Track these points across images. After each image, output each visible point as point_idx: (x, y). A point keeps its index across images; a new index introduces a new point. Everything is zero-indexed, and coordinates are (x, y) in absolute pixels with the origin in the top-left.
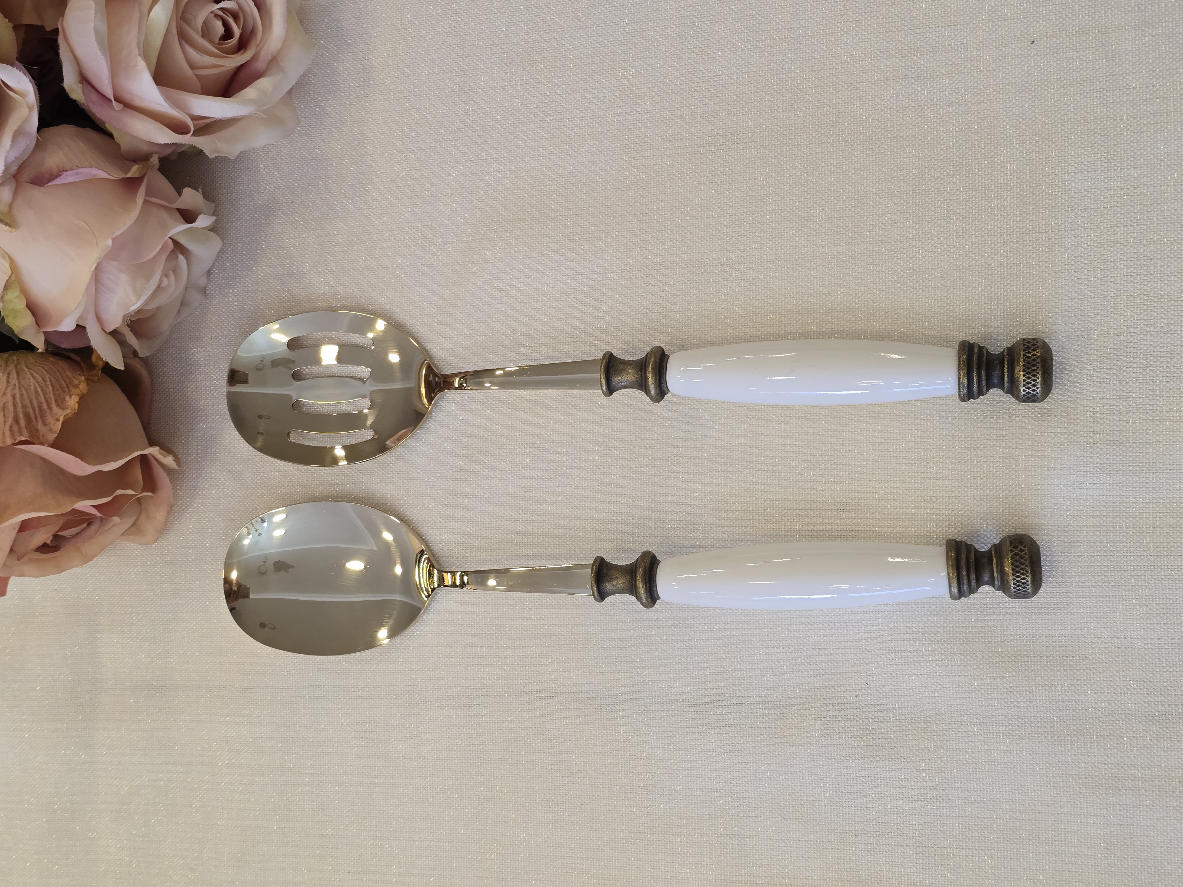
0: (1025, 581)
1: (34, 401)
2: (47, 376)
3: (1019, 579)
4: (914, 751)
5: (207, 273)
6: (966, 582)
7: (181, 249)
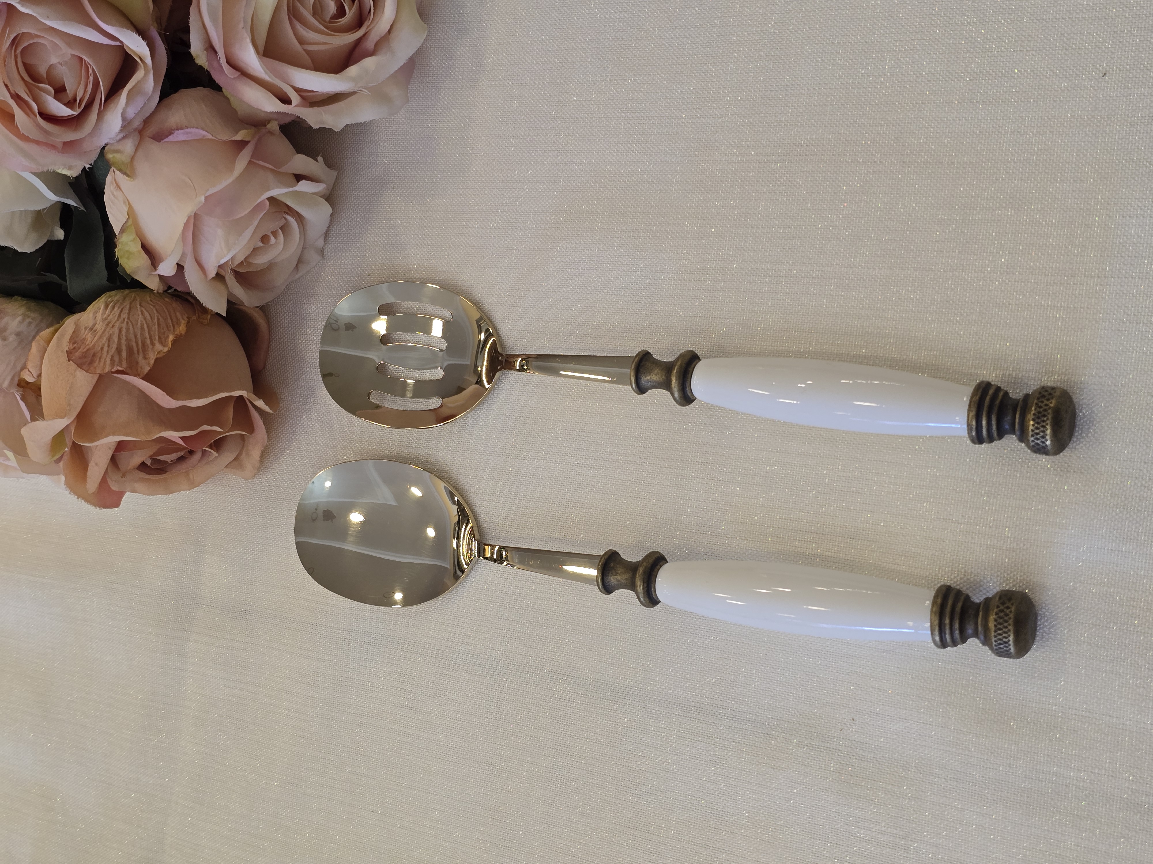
0: (1007, 640)
1: (139, 336)
2: (156, 314)
3: (1001, 637)
4: (889, 796)
5: (323, 236)
6: (948, 631)
7: (290, 210)
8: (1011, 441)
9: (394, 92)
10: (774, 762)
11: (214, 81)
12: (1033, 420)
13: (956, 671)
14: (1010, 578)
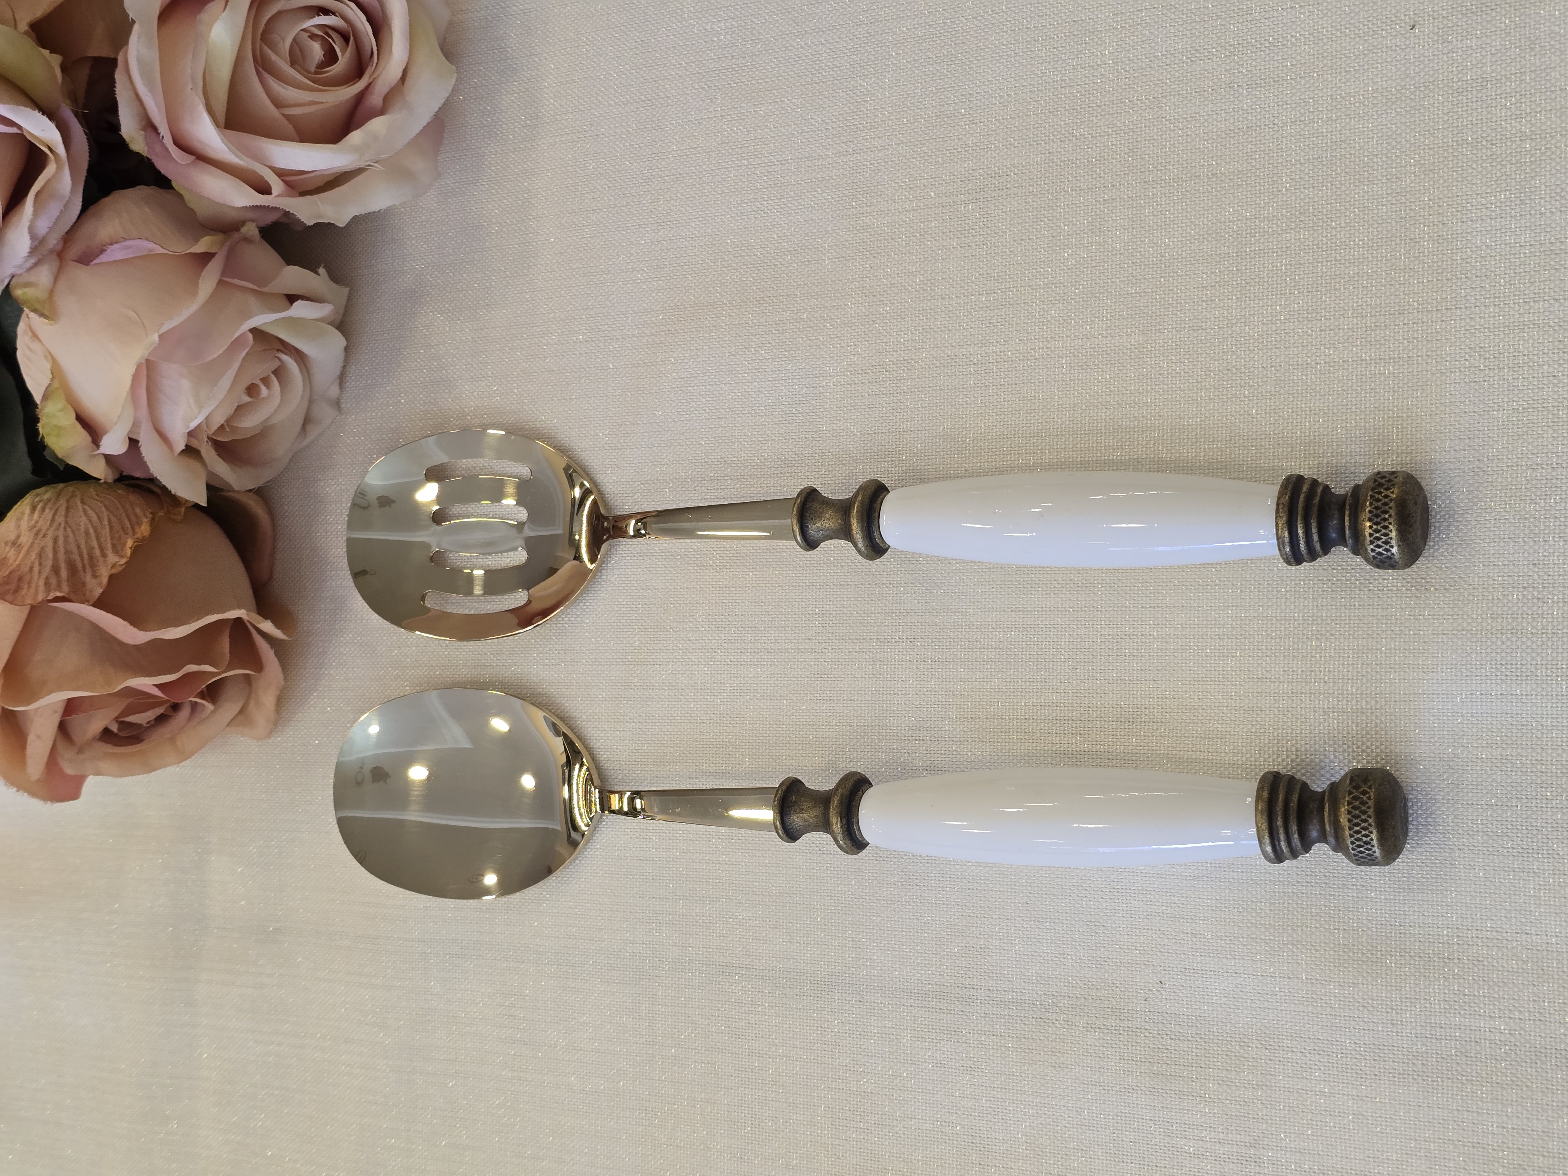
0: (1368, 839)
1: (83, 546)
2: (106, 513)
3: (1359, 836)
4: (1225, 1087)
5: (338, 381)
6: (1282, 837)
7: (285, 347)
8: (1341, 555)
9: (418, 164)
10: (1054, 1058)
11: (160, 172)
12: (1370, 520)
13: (1300, 895)
14: (1363, 751)
